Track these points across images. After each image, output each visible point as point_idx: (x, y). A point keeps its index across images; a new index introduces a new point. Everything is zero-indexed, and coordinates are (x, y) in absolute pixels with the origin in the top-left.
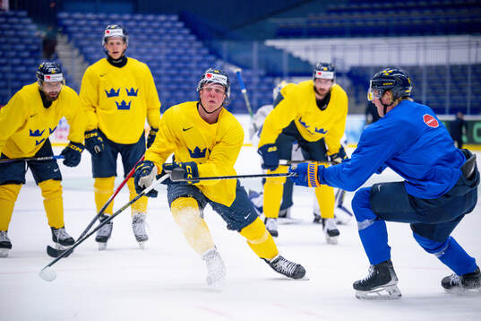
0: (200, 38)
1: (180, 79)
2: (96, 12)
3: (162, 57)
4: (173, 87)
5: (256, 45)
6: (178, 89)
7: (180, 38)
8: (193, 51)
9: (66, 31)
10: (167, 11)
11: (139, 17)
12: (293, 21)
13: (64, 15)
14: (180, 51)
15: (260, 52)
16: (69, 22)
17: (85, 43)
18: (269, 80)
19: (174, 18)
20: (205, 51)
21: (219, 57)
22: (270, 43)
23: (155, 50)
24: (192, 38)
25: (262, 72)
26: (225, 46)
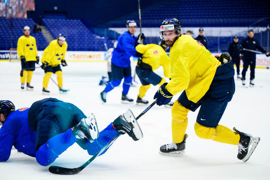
0: (88, 27)
1: (81, 40)
2: (54, 18)
3: (75, 33)
4: (79, 42)
5: (106, 30)
6: (81, 43)
7: (81, 27)
8: (85, 31)
9: (44, 25)
10: (77, 19)
11: (68, 20)
12: (117, 22)
13: (44, 20)
14: (81, 31)
15: (107, 31)
16: (46, 22)
17: (51, 29)
18: (110, 41)
19: (79, 21)
20: (89, 31)
21: (94, 33)
22: (110, 29)
23: (73, 31)
24: (85, 27)
25: (107, 38)
26: (96, 30)
